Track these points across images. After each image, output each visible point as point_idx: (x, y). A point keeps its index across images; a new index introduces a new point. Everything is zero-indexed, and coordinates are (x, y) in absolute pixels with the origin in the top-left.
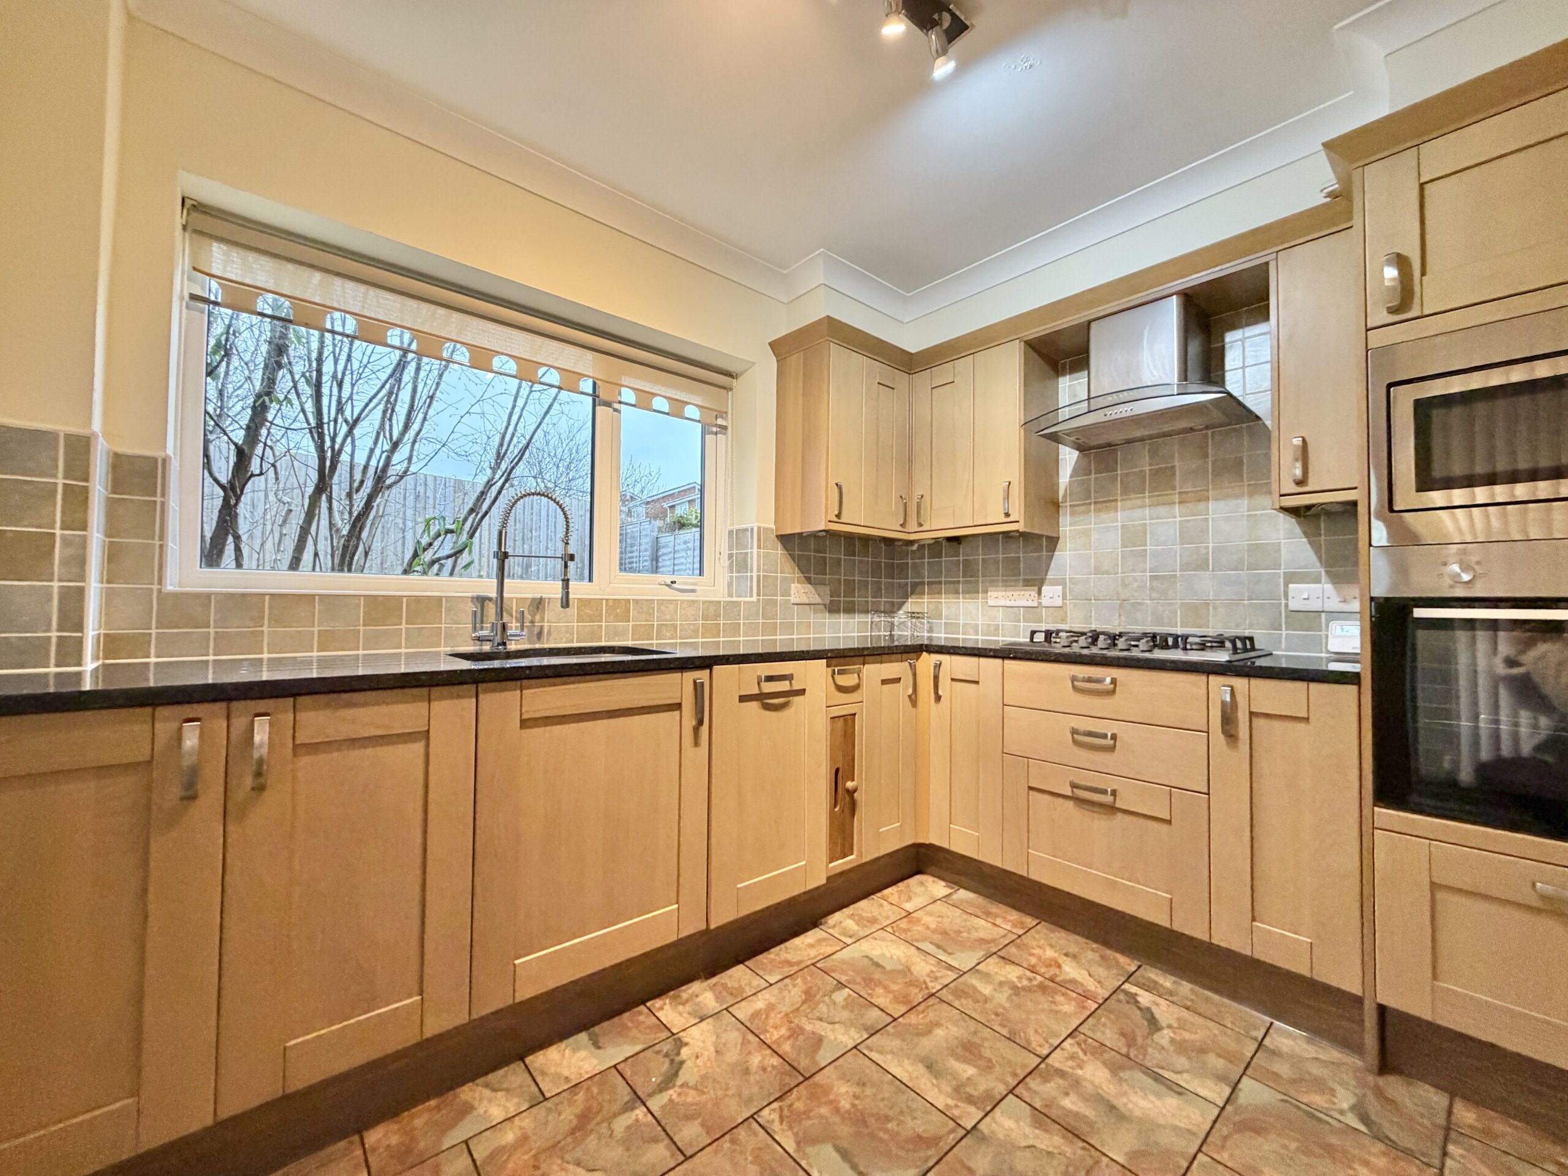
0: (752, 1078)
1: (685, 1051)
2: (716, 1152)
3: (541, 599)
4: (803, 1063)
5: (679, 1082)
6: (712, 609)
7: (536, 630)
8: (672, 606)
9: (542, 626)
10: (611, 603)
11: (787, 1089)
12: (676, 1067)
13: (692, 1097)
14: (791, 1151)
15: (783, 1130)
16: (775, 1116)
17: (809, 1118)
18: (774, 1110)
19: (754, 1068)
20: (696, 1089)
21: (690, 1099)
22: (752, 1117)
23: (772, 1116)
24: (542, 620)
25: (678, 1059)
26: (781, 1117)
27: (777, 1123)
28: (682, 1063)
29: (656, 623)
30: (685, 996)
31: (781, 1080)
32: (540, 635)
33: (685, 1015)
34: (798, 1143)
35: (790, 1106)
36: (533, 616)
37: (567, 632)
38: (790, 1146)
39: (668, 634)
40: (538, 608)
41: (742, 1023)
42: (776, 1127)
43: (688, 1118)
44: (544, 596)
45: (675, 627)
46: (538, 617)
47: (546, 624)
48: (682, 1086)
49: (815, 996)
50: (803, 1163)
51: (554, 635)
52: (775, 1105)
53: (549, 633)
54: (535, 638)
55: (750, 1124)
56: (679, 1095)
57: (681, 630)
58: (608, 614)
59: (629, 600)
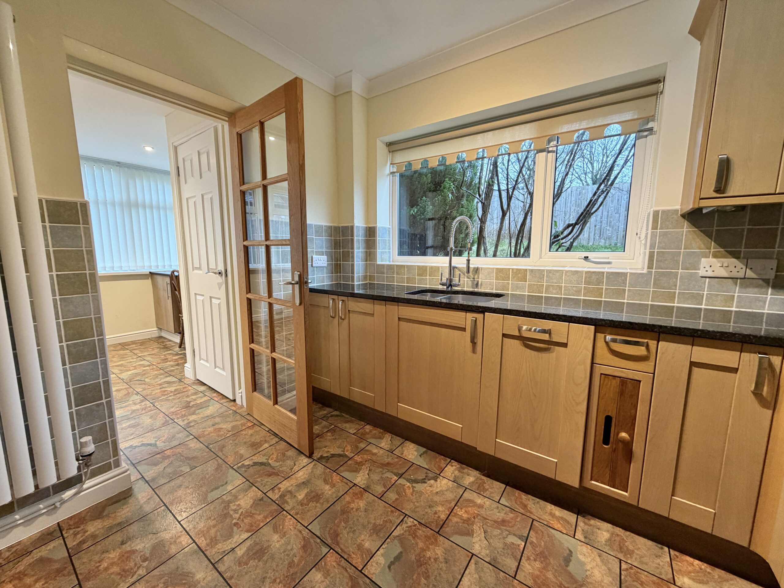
0: (429, 511)
1: (432, 482)
2: (385, 507)
3: (478, 268)
4: (447, 530)
5: (414, 485)
6: (594, 277)
7: (475, 283)
8: (558, 274)
9: (478, 281)
10: (515, 271)
11: (428, 525)
12: (423, 481)
13: (409, 492)
14: (393, 534)
15: (403, 529)
16: (410, 524)
17: (414, 538)
18: (413, 522)
19: (435, 509)
20: (413, 491)
21: (407, 491)
22: (406, 515)
23: (409, 523)
24: (478, 278)
25: (426, 481)
26: (411, 526)
27: (406, 525)
28: (425, 483)
29: (545, 284)
30: (466, 470)
31: (432, 522)
32: (477, 284)
33: (453, 475)
34: (397, 536)
35: (418, 529)
36: (474, 276)
37: (490, 285)
38: (396, 533)
39: (554, 291)
40: (476, 272)
41: (460, 497)
42: (404, 526)
43: (398, 493)
44: (479, 266)
45: (560, 288)
46: (476, 276)
47: (480, 280)
48: (412, 486)
49: (503, 526)
50: (388, 540)
51: (484, 285)
52: (416, 522)
53: (481, 284)
54: (475, 286)
55: (402, 515)
56: (409, 487)
57: (565, 290)
58: (513, 277)
59: (527, 270)
